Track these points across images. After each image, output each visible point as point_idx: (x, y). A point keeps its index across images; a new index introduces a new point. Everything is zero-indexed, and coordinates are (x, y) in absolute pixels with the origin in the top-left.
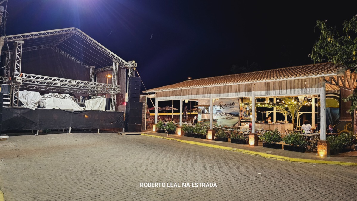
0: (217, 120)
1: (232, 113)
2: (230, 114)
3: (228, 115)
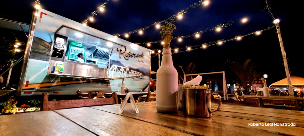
0: (111, 81)
1: (140, 70)
2: (137, 70)
3: (135, 72)
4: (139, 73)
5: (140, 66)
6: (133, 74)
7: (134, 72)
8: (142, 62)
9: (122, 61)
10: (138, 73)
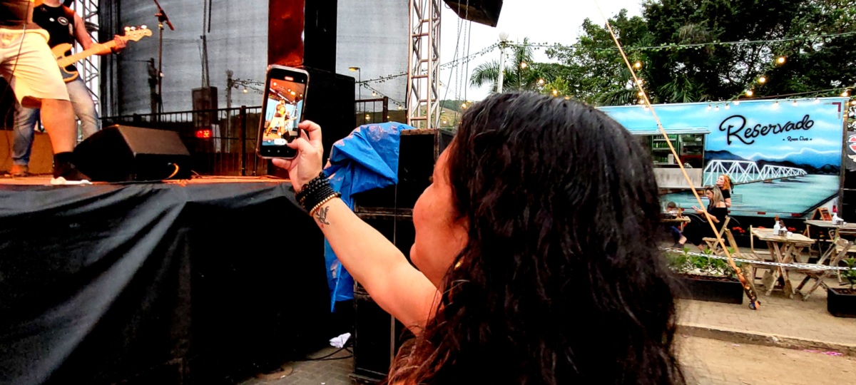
3: (776, 169)
4: (791, 169)
5: (799, 151)
6: (770, 173)
7: (772, 169)
8: (807, 139)
9: (736, 147)
10: (788, 170)
